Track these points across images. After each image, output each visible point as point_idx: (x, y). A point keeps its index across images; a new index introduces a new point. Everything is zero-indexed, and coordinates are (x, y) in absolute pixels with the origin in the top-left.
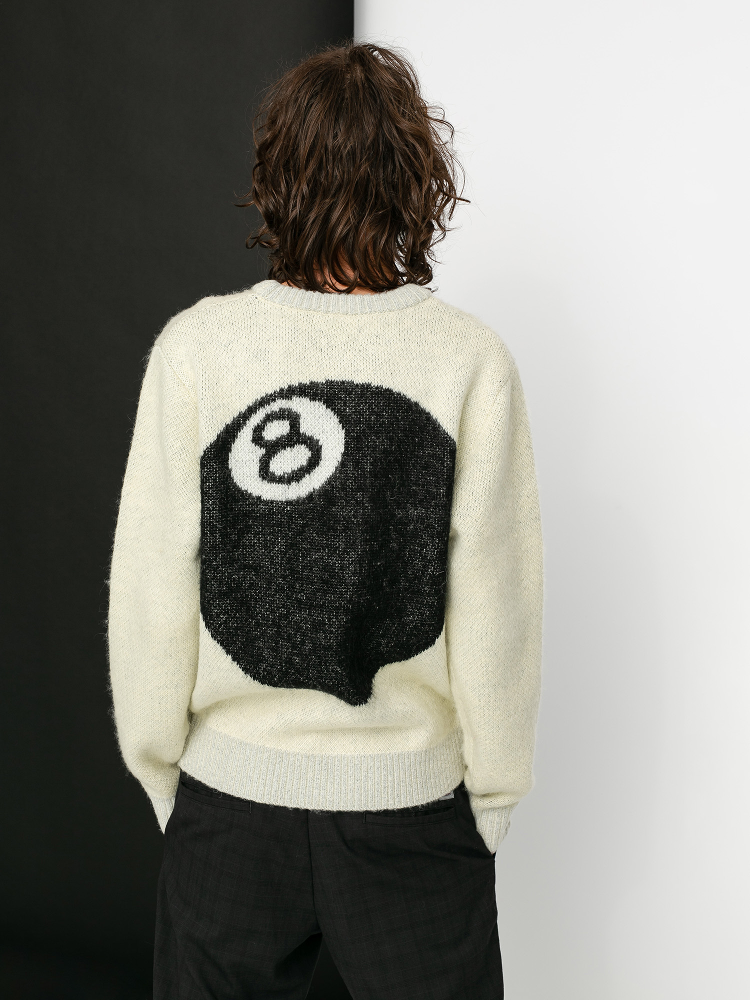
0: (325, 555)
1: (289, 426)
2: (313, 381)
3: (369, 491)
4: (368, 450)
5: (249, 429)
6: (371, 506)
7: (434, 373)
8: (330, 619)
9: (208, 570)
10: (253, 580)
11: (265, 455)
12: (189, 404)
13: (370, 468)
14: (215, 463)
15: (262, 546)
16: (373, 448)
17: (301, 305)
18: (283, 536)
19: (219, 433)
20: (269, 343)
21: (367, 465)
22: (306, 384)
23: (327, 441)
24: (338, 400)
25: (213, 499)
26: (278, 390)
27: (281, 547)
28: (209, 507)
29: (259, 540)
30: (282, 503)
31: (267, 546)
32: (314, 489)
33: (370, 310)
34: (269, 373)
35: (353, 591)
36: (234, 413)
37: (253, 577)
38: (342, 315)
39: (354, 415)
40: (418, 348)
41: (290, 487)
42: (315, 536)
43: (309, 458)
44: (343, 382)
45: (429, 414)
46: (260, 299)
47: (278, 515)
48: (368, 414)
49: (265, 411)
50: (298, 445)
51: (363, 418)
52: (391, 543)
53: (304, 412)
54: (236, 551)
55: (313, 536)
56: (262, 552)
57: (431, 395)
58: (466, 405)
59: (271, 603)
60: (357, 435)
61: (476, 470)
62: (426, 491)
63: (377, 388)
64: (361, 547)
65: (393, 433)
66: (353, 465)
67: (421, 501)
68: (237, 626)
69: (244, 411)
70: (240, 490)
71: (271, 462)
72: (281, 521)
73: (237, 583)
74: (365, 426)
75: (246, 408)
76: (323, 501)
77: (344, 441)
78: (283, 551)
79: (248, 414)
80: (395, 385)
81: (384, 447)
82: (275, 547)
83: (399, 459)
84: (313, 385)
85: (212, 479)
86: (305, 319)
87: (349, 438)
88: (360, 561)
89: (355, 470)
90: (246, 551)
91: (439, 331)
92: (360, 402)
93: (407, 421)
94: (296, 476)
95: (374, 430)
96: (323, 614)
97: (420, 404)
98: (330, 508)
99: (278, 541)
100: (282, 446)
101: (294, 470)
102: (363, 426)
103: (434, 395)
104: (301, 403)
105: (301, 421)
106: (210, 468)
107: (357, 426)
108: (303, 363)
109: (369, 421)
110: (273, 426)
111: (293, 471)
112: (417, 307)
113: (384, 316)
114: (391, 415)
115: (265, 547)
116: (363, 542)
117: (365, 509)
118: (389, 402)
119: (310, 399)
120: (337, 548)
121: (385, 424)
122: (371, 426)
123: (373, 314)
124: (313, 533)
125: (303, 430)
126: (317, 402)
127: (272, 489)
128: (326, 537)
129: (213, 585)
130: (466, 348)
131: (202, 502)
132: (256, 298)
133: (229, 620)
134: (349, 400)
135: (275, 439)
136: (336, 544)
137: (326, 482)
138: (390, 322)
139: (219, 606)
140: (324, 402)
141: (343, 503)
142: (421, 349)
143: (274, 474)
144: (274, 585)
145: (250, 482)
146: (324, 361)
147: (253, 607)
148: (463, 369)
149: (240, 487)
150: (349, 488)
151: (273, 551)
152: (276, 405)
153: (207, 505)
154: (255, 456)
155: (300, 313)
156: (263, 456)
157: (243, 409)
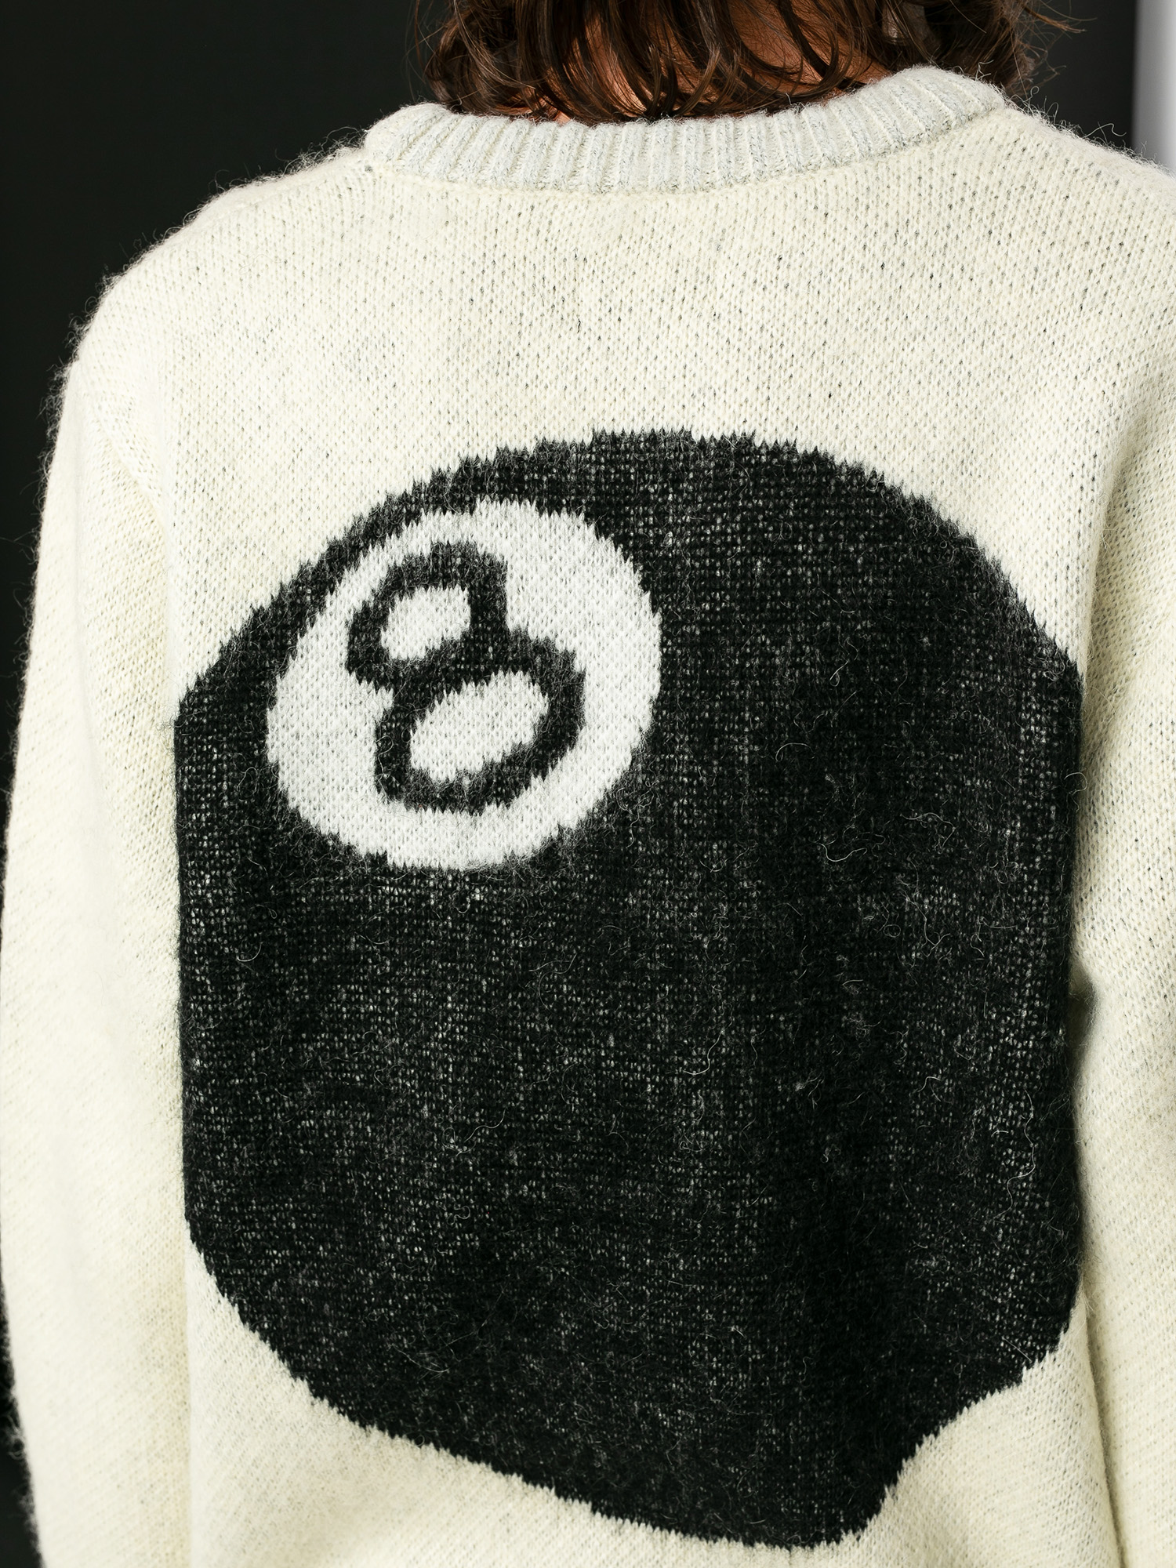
0: (607, 1057)
1: (468, 608)
2: (550, 439)
3: (752, 836)
4: (742, 687)
5: (337, 622)
6: (759, 887)
7: (993, 387)
8: (635, 1258)
9: (215, 1104)
10: (366, 1138)
11: (395, 711)
12: (153, 546)
13: (751, 753)
14: (216, 744)
15: (392, 1024)
16: (761, 677)
17: (509, 172)
18: (462, 991)
19: (226, 641)
20: (397, 313)
21: (741, 742)
22: (525, 452)
23: (603, 654)
24: (637, 503)
25: (214, 868)
26: (427, 479)
27: (453, 1031)
28: (204, 896)
29: (382, 1004)
30: (456, 875)
31: (409, 1025)
32: (561, 829)
33: (758, 165)
34: (396, 421)
35: (705, 1176)
36: (281, 568)
37: (364, 1129)
38: (655, 193)
39: (693, 557)
40: (934, 296)
41: (480, 820)
42: (569, 992)
43: (542, 718)
44: (653, 438)
45: (969, 541)
46: (382, 170)
47: (445, 919)
48: (742, 554)
49: (387, 557)
50: (501, 673)
51: (723, 567)
52: (845, 1012)
53: (517, 555)
54: (309, 1041)
55: (560, 992)
56: (393, 1045)
57: (980, 471)
58: (1119, 511)
59: (425, 1218)
60: (703, 633)
61: (1152, 757)
62: (963, 826)
63: (775, 451)
64: (728, 1032)
65: (834, 619)
66: (691, 741)
67: (945, 863)
68: (321, 1287)
69: (315, 561)
70: (313, 836)
71: (413, 737)
72: (454, 940)
73: (313, 1147)
74: (733, 599)
75: (324, 549)
76: (592, 871)
77: (659, 654)
78: (461, 1043)
79: (331, 569)
80: (841, 438)
81: (803, 674)
82: (436, 1029)
83: (861, 716)
84: (550, 455)
85: (207, 800)
86: (523, 220)
87: (674, 644)
88: (725, 1080)
89: (701, 763)
90: (341, 1040)
91: (1017, 227)
92: (714, 510)
93: (886, 574)
94: (499, 783)
95: (762, 610)
96: (611, 1238)
97: (935, 507)
98: (617, 895)
99: (445, 1009)
100: (448, 681)
101: (492, 764)
102: (722, 598)
103: (990, 472)
104: (506, 524)
105: (510, 587)
106: (199, 763)
107: (704, 600)
108: (512, 375)
109: (744, 576)
110: (415, 610)
111: (489, 767)
112: (942, 144)
113: (810, 183)
114: (826, 551)
115: (404, 1028)
116: (735, 1014)
117: (741, 899)
118: (818, 506)
119: (539, 505)
120: (648, 1032)
121: (804, 586)
122: (753, 599)
123: (770, 181)
124: (560, 982)
125: (518, 619)
126: (564, 515)
127: (421, 829)
128: (606, 996)
129: (237, 1152)
130: (1124, 289)
131: (183, 877)
132: (369, 169)
133: (295, 1266)
134: (675, 501)
135: (422, 655)
136: (644, 1020)
137: (601, 804)
138: (832, 204)
139: (260, 1220)
140: (587, 515)
141: (663, 878)
142: (944, 297)
143: (423, 777)
144: (430, 1159)
145: (347, 806)
146: (587, 364)
147: (369, 1228)
148: (1101, 371)
149: (313, 823)
150: (681, 825)
151: (429, 1040)
152: (422, 533)
153: (195, 887)
154: (360, 719)
155: (506, 200)
156: (388, 717)
157: (314, 552)
